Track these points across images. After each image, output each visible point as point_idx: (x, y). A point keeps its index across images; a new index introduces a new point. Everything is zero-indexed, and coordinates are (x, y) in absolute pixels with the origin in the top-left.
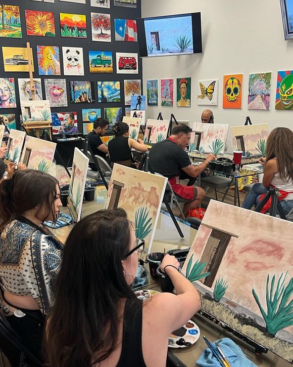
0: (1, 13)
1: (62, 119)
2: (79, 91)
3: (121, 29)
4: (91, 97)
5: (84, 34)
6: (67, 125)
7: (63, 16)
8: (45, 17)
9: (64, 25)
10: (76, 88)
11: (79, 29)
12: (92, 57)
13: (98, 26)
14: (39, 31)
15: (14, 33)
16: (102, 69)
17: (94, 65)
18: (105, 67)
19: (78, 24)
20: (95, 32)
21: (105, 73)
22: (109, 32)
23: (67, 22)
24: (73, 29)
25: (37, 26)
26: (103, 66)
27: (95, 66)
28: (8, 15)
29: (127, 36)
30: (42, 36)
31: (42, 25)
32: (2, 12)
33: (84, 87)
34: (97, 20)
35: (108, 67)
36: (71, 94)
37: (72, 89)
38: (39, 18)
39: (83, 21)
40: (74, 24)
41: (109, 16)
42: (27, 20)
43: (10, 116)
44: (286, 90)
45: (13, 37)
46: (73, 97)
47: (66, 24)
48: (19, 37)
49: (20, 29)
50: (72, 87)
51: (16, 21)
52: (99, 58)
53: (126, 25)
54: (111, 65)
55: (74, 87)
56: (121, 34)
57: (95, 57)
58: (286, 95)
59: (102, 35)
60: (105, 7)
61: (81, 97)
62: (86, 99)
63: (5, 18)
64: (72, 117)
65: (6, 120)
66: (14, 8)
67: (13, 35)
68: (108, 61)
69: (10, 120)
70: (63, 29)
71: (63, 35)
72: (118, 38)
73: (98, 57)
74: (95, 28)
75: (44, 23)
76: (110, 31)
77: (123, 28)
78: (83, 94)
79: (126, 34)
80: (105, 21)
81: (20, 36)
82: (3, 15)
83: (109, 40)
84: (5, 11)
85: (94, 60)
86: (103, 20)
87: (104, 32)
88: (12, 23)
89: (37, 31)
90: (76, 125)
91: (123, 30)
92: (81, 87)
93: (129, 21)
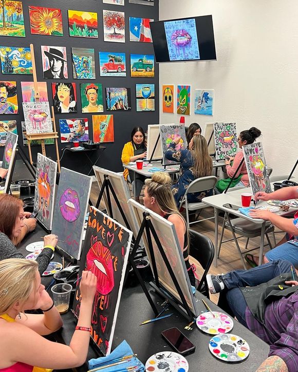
0: (2, 9)
1: (71, 126)
2: (115, 98)
3: (136, 28)
4: (127, 104)
5: (95, 34)
6: (77, 132)
7: (71, 14)
8: (51, 14)
9: (73, 23)
10: (112, 95)
11: (90, 28)
12: (133, 61)
13: (110, 24)
14: (44, 29)
15: (16, 31)
16: (143, 73)
17: (135, 69)
18: (146, 71)
19: (88, 22)
20: (107, 31)
21: (146, 78)
22: (123, 32)
23: (77, 19)
24: (83, 28)
25: (42, 24)
26: (144, 70)
27: (137, 71)
28: (9, 11)
29: (142, 36)
30: (48, 35)
31: (48, 23)
32: (3, 7)
33: (120, 94)
34: (109, 18)
35: (150, 71)
36: (107, 102)
37: (108, 96)
38: (45, 15)
39: (95, 19)
40: (85, 23)
41: (123, 14)
42: (31, 17)
43: (11, 122)
44: (182, 99)
45: (15, 36)
46: (108, 104)
47: (75, 22)
48: (22, 36)
49: (23, 27)
50: (108, 94)
51: (18, 18)
52: (141, 61)
53: (141, 24)
54: (153, 69)
55: (110, 94)
56: (136, 34)
57: (137, 61)
58: (182, 103)
59: (115, 35)
60: (119, 4)
61: (117, 104)
62: (122, 106)
63: (6, 15)
64: (83, 124)
65: (6, 127)
66: (16, 3)
67: (15, 34)
68: (149, 65)
69: (11, 127)
70: (72, 28)
71: (71, 35)
72: (133, 38)
73: (139, 60)
74: (107, 27)
75: (50, 20)
76: (124, 30)
77: (139, 28)
78: (119, 101)
79: (141, 34)
80: (119, 20)
81: (23, 34)
82: (3, 11)
83: (123, 40)
84: (6, 7)
85: (135, 64)
86: (116, 19)
87: (117, 31)
88: (14, 19)
89: (42, 30)
90: (87, 132)
91: (138, 30)
92: (117, 94)
93: (145, 21)
